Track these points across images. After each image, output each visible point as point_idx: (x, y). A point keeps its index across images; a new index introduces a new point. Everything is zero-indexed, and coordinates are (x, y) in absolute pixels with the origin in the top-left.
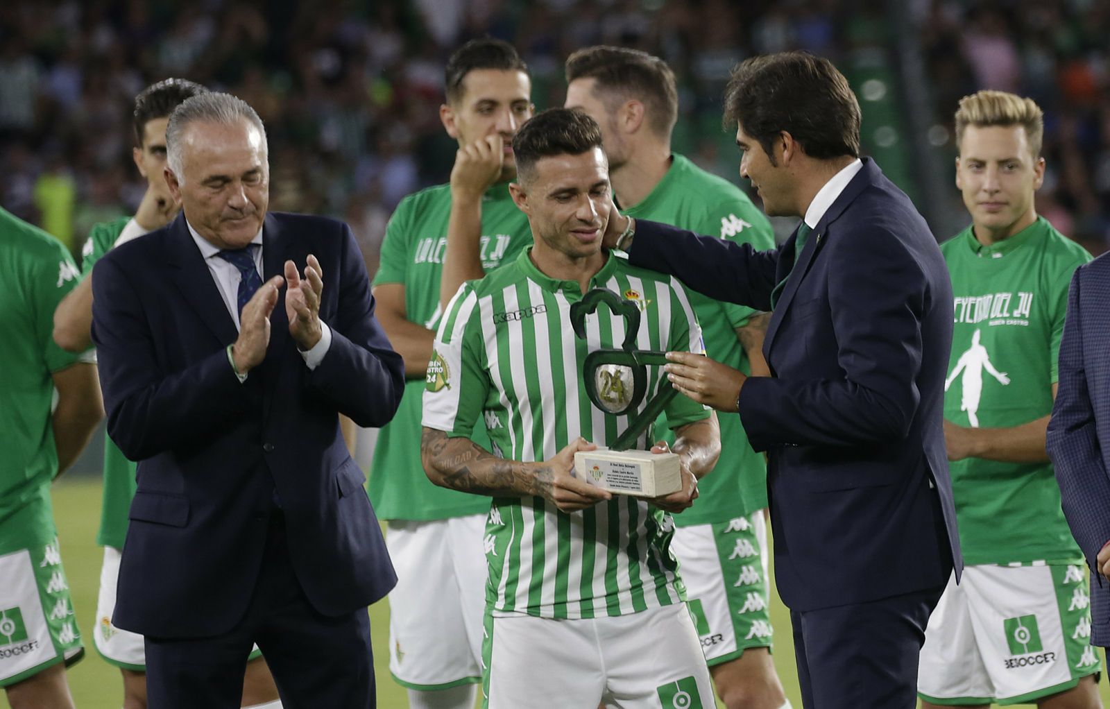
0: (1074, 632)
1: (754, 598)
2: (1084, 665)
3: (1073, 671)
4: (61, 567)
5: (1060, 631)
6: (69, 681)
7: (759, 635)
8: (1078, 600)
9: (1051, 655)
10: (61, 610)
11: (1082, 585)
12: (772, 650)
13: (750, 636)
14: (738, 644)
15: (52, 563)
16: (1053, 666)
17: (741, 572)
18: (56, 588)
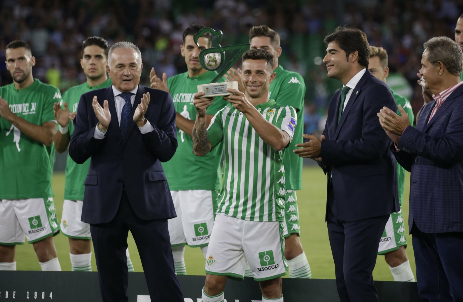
0: (398, 231)
1: (294, 216)
2: (401, 242)
3: (397, 244)
4: (53, 202)
5: (393, 230)
6: (55, 241)
7: (295, 229)
8: (399, 220)
9: (390, 238)
10: (53, 217)
11: (401, 214)
12: (300, 234)
13: (292, 229)
14: (289, 232)
15: (50, 201)
16: (390, 242)
17: (290, 207)
18: (52, 210)
